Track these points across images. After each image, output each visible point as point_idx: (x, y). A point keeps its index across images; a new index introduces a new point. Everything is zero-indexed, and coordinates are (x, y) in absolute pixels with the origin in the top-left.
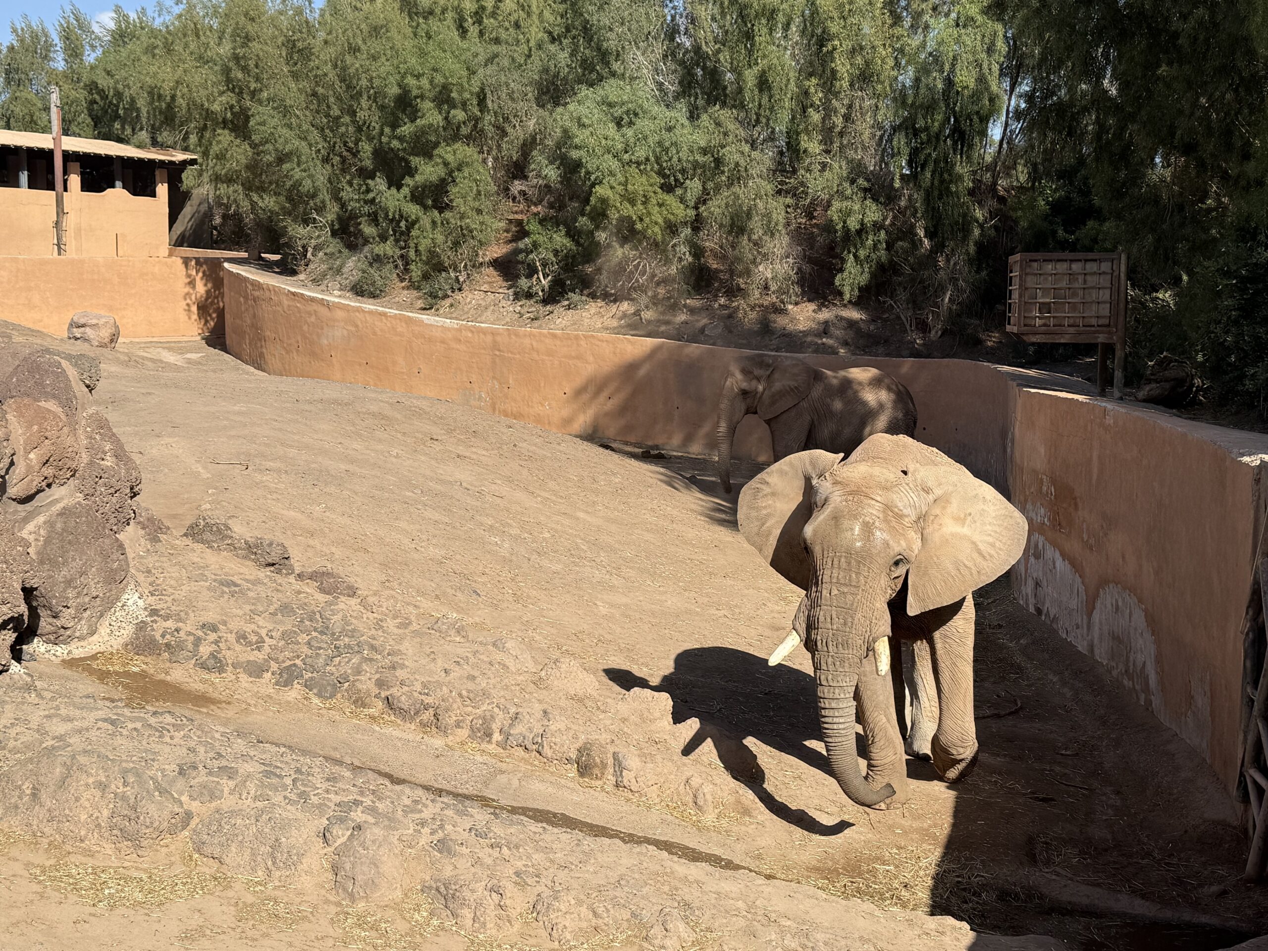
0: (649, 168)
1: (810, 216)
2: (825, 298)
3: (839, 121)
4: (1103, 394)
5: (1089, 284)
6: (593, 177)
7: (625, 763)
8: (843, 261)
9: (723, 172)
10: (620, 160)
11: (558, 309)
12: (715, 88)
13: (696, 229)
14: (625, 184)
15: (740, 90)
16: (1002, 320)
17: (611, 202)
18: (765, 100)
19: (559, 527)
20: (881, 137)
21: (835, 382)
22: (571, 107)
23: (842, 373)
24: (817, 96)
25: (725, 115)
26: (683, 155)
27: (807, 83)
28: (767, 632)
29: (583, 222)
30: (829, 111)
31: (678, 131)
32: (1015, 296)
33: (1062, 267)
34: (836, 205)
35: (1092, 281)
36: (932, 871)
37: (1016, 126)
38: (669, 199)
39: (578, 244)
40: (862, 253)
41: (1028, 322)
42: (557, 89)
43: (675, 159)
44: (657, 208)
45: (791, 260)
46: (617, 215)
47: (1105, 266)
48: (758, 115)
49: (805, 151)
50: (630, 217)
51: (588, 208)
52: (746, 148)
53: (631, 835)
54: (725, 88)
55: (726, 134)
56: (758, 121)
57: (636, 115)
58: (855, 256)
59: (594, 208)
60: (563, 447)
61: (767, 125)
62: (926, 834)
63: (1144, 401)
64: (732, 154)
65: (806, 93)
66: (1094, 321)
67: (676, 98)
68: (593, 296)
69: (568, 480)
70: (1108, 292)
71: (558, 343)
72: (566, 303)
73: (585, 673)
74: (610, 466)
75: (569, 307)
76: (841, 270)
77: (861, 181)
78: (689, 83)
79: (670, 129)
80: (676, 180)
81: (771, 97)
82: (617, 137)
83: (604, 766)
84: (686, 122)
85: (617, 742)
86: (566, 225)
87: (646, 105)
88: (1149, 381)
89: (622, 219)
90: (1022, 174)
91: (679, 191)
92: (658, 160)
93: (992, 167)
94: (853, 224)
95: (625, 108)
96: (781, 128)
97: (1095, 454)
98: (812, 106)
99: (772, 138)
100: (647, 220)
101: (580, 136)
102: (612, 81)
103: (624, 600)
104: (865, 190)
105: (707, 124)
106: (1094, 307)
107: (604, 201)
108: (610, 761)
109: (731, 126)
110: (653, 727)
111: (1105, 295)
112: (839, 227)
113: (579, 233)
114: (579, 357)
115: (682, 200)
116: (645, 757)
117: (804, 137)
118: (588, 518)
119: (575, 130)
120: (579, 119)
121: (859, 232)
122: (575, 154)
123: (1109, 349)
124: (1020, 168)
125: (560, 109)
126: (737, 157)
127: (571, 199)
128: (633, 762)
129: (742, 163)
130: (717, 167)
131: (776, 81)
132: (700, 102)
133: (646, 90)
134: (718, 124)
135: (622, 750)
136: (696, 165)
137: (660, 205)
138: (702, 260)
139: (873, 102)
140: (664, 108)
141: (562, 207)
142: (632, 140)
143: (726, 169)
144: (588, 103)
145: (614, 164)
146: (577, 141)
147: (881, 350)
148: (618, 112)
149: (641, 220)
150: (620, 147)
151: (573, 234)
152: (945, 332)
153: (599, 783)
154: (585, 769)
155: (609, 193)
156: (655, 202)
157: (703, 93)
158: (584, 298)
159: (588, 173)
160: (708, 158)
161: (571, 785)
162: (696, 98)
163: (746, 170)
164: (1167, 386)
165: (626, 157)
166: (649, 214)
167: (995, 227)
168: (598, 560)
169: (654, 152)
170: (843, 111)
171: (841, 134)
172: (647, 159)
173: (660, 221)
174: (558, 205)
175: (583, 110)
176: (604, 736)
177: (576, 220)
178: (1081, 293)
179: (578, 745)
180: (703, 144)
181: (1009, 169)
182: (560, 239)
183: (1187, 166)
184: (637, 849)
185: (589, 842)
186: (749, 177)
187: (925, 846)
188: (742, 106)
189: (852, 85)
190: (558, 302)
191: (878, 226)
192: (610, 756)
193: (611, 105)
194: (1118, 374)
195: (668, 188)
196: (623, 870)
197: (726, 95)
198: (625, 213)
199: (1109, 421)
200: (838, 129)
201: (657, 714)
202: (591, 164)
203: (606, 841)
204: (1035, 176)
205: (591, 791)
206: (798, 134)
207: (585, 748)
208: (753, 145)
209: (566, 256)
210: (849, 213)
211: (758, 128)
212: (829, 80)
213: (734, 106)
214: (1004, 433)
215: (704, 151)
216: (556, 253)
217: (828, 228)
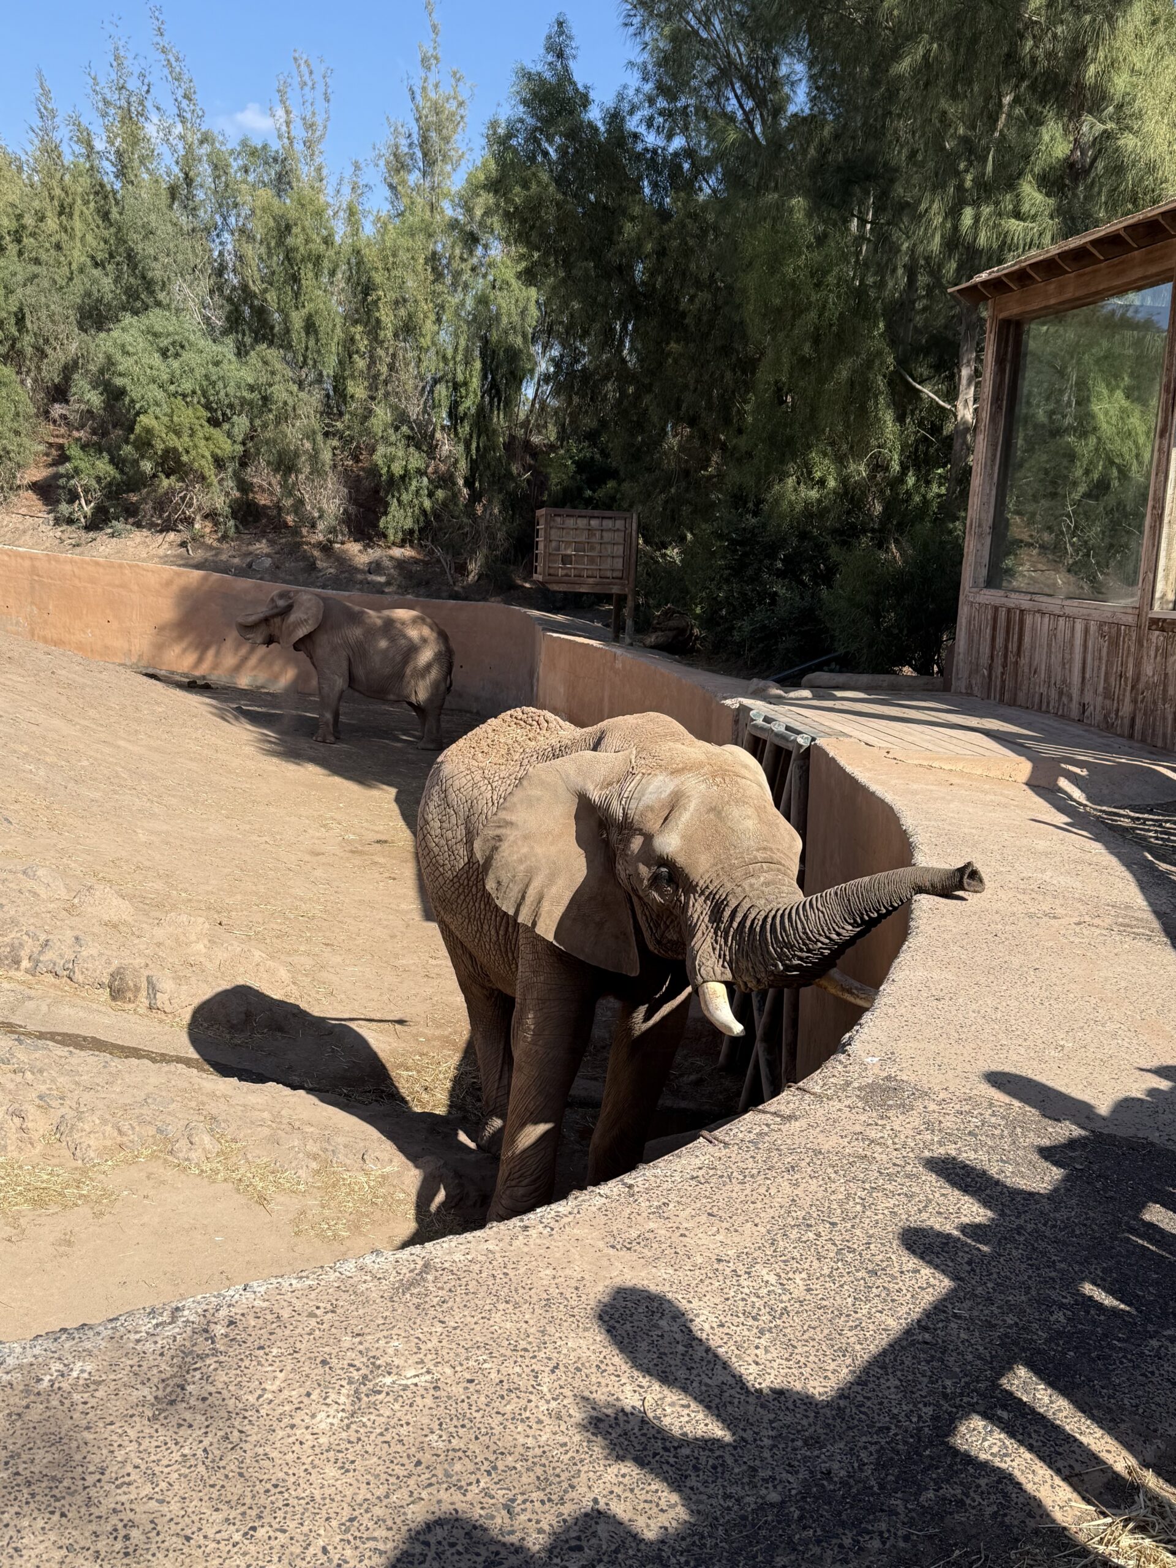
0: (195, 400)
1: (357, 459)
2: (371, 540)
3: (384, 370)
4: (616, 639)
5: (605, 540)
6: (138, 406)
7: (159, 986)
8: (387, 505)
9: (270, 410)
10: (165, 391)
11: (101, 536)
12: (263, 327)
13: (243, 465)
14: (171, 416)
15: (287, 331)
16: (530, 570)
17: (156, 433)
18: (312, 343)
19: (99, 756)
20: (424, 388)
21: (379, 622)
22: (115, 334)
23: (386, 613)
24: (363, 344)
25: (273, 354)
26: (231, 390)
27: (353, 329)
28: (307, 858)
29: (127, 450)
30: (373, 361)
31: (225, 366)
32: (541, 546)
33: (582, 523)
34: (381, 450)
35: (607, 536)
36: (451, 1073)
37: (547, 389)
38: (216, 433)
39: (122, 472)
40: (405, 497)
41: (552, 571)
42: (100, 315)
43: (222, 393)
44: (203, 443)
45: (337, 501)
46: (162, 446)
47: (619, 524)
48: (305, 357)
49: (352, 397)
50: (175, 449)
51: (132, 436)
52: (295, 388)
53: (162, 1055)
54: (272, 328)
55: (273, 373)
56: (305, 363)
57: (182, 347)
58: (399, 500)
59: (139, 437)
60: (104, 676)
61: (315, 366)
62: (446, 1041)
63: (652, 647)
64: (280, 393)
65: (352, 340)
66: (609, 574)
67: (225, 332)
68: (138, 525)
69: (110, 708)
70: (621, 547)
71: (101, 570)
72: (110, 531)
73: (120, 900)
74: (153, 695)
75: (112, 536)
76: (386, 513)
77: (404, 429)
78: (237, 320)
79: (217, 364)
80: (224, 414)
81: (317, 340)
82: (162, 368)
83: (137, 989)
84: (234, 358)
85: (151, 966)
86: (110, 453)
87: (192, 338)
88: (655, 630)
89: (167, 451)
90: (552, 433)
91: (226, 426)
92: (204, 394)
93: (525, 424)
94: (397, 469)
95: (170, 340)
96: (328, 371)
97: (606, 694)
98: (357, 352)
99: (319, 380)
100: (193, 453)
101: (125, 364)
102: (157, 310)
103: (165, 827)
104: (408, 438)
105: (254, 361)
106: (609, 560)
107: (148, 431)
108: (144, 985)
109: (279, 366)
110: (189, 951)
111: (619, 550)
112: (384, 471)
113: (124, 461)
114: (123, 586)
115: (229, 435)
116: (178, 979)
117: (350, 383)
118: (130, 747)
119: (118, 357)
120: (123, 346)
121: (403, 478)
122: (119, 381)
123: (621, 599)
124: (550, 426)
125: (103, 335)
126: (284, 396)
127: (114, 427)
128: (167, 985)
129: (291, 402)
130: (265, 405)
131: (323, 326)
132: (248, 340)
133: (192, 321)
134: (266, 363)
135: (154, 972)
136: (243, 402)
137: (207, 439)
138: (251, 495)
139: (416, 353)
140: (210, 342)
141: (105, 434)
142: (178, 372)
143: (274, 407)
144: (132, 331)
145: (160, 395)
146: (121, 368)
147: (422, 591)
148: (165, 342)
149: (188, 452)
150: (165, 377)
151: (116, 461)
152: (480, 576)
153: (132, 1006)
154: (117, 992)
155: (154, 423)
156: (201, 435)
157: (250, 329)
158: (129, 527)
159: (132, 401)
160: (255, 396)
161: (103, 1009)
162: (244, 335)
163: (294, 409)
164: (671, 634)
165: (172, 388)
166: (195, 446)
167: (528, 481)
168: (139, 788)
169: (201, 385)
170: (388, 360)
171: (386, 383)
172: (194, 392)
173: (207, 454)
174: (101, 431)
175: (127, 338)
176: (138, 960)
177: (120, 448)
178: (598, 547)
179: (112, 969)
180: (250, 381)
181: (540, 428)
182: (103, 466)
183: (691, 437)
184: (165, 1067)
185: (117, 1064)
186: (297, 417)
187: (446, 1052)
188: (289, 347)
189: (396, 335)
190: (102, 529)
191: (421, 473)
192: (144, 979)
193: (156, 335)
194: (629, 623)
195: (214, 422)
196: (150, 1089)
197: (273, 335)
198: (171, 444)
199: (619, 665)
200: (383, 377)
201: (193, 938)
202: (134, 392)
203: (134, 1061)
204: (562, 436)
205: (125, 1015)
206: (345, 379)
207: (118, 973)
208: (301, 385)
209: (110, 484)
210: (392, 459)
211: (305, 370)
212: (374, 329)
213: (281, 346)
214: (532, 673)
215: (252, 388)
216: (99, 479)
217: (373, 471)
